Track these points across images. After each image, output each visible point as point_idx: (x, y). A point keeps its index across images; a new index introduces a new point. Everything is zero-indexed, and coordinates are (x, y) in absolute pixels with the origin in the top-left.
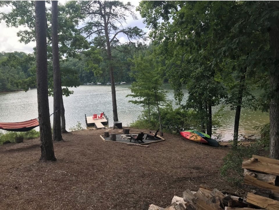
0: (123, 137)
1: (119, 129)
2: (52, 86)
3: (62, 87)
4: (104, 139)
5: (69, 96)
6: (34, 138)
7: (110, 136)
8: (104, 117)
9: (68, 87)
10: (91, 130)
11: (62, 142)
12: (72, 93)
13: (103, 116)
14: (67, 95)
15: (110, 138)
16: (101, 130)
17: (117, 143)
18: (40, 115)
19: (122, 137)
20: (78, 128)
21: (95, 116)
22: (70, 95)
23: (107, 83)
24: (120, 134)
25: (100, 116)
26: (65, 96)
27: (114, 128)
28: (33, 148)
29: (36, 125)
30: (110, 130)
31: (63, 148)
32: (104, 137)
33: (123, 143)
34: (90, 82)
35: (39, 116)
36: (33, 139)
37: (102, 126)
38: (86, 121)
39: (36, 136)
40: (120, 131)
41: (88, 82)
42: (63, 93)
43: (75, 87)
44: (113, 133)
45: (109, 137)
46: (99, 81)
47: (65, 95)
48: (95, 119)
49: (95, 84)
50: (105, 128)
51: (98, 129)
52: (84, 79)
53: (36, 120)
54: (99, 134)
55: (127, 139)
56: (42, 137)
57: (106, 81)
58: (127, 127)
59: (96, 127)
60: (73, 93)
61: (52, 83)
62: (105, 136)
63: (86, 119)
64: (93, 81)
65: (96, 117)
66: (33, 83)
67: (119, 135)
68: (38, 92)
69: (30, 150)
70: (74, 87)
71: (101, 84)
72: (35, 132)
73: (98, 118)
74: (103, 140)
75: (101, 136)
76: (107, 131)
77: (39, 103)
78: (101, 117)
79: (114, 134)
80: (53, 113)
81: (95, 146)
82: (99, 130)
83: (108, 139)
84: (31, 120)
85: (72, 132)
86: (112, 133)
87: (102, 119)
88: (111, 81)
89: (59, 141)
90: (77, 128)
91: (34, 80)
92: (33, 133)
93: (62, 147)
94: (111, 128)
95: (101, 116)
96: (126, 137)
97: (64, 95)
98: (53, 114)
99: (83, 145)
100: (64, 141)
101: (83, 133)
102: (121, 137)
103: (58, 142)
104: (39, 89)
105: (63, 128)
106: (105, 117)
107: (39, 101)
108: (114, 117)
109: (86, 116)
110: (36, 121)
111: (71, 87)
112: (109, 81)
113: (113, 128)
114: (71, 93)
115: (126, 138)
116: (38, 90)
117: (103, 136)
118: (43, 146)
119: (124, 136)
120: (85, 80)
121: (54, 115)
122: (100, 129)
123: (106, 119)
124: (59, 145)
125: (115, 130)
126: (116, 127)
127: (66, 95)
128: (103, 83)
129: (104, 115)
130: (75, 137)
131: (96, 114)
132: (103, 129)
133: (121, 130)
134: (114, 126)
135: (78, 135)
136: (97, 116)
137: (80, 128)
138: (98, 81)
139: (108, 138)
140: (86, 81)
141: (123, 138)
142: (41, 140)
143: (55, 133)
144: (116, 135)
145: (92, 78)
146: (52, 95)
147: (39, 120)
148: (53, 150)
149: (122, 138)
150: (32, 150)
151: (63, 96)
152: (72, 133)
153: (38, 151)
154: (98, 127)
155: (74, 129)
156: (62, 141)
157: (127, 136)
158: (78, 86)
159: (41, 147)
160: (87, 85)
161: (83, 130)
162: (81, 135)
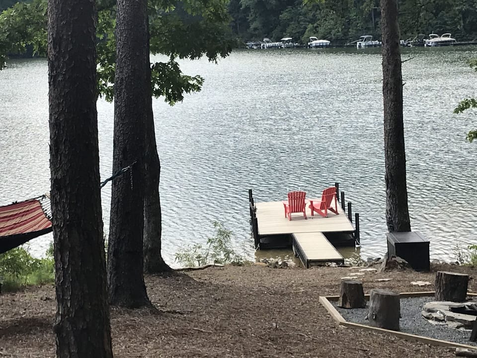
0: (434, 315)
1: (413, 274)
2: (108, 51)
3: (151, 56)
4: (338, 317)
5: (181, 98)
6: (22, 289)
7: (371, 304)
8: (340, 210)
9: (177, 59)
10: (276, 266)
11: (145, 314)
12: (193, 86)
13: (333, 205)
14: (175, 97)
15: (367, 313)
16: (325, 270)
17: (407, 339)
18: (56, 184)
19: (429, 311)
20: (214, 256)
21: (296, 203)
22: (184, 94)
23: (358, 38)
24: (421, 299)
25: (318, 201)
26: (163, 98)
27: (390, 265)
28: (19, 332)
29: (36, 228)
30: (366, 273)
31: (151, 345)
32: (340, 304)
33: (437, 344)
34: (275, 33)
35: (53, 186)
36: (18, 295)
37: (330, 252)
38: (254, 222)
39: (30, 279)
40: (420, 283)
41: (268, 35)
42: (157, 87)
43: (212, 57)
44: (384, 288)
45: (364, 307)
46: (321, 30)
47: (165, 97)
48: (294, 214)
49: (300, 45)
50: (342, 261)
51: (310, 263)
52: (250, 18)
53: (36, 205)
54: (318, 289)
55: (456, 324)
56: (63, 283)
57: (352, 32)
58: (453, 266)
59: (299, 254)
60: (199, 89)
61: (106, 36)
62: (344, 302)
63: (253, 212)
64: (288, 30)
65: (301, 208)
66: (25, 36)
67: (413, 301)
68: (51, 77)
69: (7, 340)
70: (204, 57)
71: (327, 46)
72: (24, 263)
73: (308, 211)
74: (333, 321)
75: (323, 300)
76: (352, 276)
77: (56, 125)
78: (322, 207)
79: (390, 293)
80: (111, 175)
81: (296, 344)
82: (313, 270)
83: (361, 318)
84: (15, 204)
85: (190, 269)
86: (381, 291)
87: (326, 216)
88: (383, 31)
89: (132, 307)
90: (212, 252)
91: (28, 23)
92: (16, 267)
93: (147, 338)
94: (373, 262)
95: (325, 205)
96: (451, 314)
97: (158, 93)
98: (110, 182)
99: (240, 335)
100: (156, 313)
101: (239, 279)
102: (426, 314)
103: (127, 316)
104: (56, 64)
105: (151, 250)
106: (343, 207)
107: (56, 119)
108: (389, 212)
109: (251, 200)
110: (34, 210)
111: (192, 58)
112: (367, 30)
113: (383, 266)
114: (188, 87)
115: (452, 319)
116: (52, 68)
117: (337, 299)
118: (68, 326)
119: (442, 307)
120: (252, 26)
121: (114, 184)
122: (321, 263)
123: (350, 219)
124: (134, 327)
125: (396, 274)
126: (399, 260)
127: (167, 94)
128: (337, 40)
129: (337, 196)
130: (203, 293)
131: (299, 189)
132: (334, 264)
133: (421, 275)
134: (388, 254)
135: (217, 287)
136: (307, 202)
137: (228, 253)
138: (315, 31)
139: (359, 311)
140: (255, 29)
141: (437, 319)
142: (60, 299)
143: (116, 267)
144: (403, 303)
145: (284, 16)
146: (107, 91)
147: (54, 203)
148: (107, 347)
149: (428, 318)
150: (15, 342)
151: (153, 98)
152: (190, 274)
153: (41, 347)
154: (310, 255)
155: (199, 257)
156: (145, 309)
157: (453, 310)
158: (223, 56)
159: (58, 330)
160: (260, 49)
161: (239, 264)
162: (228, 289)
